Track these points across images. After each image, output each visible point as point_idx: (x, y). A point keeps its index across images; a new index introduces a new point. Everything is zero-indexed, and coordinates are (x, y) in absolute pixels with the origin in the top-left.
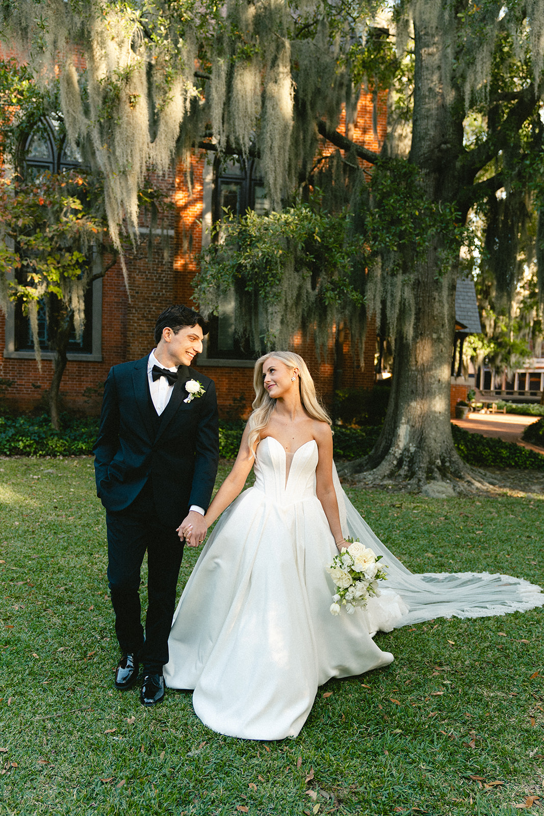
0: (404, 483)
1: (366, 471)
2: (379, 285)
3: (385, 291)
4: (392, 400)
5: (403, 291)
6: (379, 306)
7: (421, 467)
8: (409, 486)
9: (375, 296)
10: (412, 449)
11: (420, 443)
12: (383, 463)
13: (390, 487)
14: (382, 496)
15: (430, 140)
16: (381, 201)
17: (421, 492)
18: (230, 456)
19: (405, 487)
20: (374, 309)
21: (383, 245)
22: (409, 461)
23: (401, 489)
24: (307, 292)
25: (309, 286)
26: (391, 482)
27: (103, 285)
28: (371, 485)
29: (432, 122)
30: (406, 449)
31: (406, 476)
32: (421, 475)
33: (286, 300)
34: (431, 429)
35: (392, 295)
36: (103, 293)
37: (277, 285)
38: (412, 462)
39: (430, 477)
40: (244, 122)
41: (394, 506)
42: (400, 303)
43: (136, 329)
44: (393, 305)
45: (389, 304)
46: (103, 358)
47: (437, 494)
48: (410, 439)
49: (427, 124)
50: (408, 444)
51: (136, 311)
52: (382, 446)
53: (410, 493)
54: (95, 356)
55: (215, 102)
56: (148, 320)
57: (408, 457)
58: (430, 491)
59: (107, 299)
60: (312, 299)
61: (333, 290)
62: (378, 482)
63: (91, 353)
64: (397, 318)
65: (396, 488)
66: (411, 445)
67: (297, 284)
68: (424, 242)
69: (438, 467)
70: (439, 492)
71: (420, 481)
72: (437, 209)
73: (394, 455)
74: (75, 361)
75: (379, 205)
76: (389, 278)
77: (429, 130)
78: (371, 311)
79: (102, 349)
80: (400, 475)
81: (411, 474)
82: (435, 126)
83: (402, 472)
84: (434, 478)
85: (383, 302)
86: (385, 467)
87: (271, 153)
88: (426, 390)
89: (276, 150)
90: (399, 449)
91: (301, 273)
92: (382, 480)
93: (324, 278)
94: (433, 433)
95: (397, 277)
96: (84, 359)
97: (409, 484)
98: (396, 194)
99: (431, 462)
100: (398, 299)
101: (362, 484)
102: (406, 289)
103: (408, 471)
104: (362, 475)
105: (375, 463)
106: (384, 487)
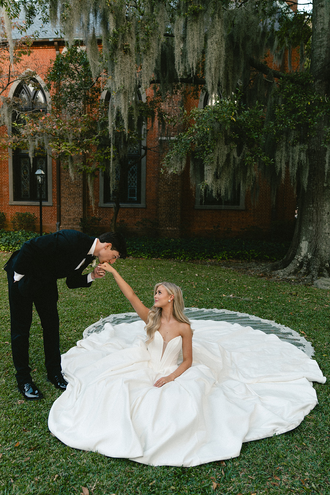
0: (303, 278)
1: (279, 269)
2: (284, 153)
3: (288, 156)
4: (298, 226)
5: (300, 156)
6: (284, 165)
7: (314, 268)
8: (306, 280)
9: (281, 160)
10: (310, 257)
11: (314, 253)
12: (290, 264)
13: (293, 280)
14: (286, 286)
15: (322, 61)
16: (286, 99)
17: (313, 284)
18: (202, 259)
19: (303, 281)
20: (281, 168)
21: (286, 126)
22: (307, 263)
23: (300, 282)
24: (234, 157)
25: (235, 154)
26: (294, 277)
27: (146, 168)
28: (281, 279)
29: (323, 50)
30: (306, 257)
31: (305, 274)
32: (314, 273)
33: (218, 163)
34: (323, 244)
35: (293, 159)
36: (146, 172)
37: (211, 153)
38: (309, 265)
39: (320, 275)
40: (193, 54)
41: (291, 294)
42: (298, 163)
43: (162, 190)
44: (293, 165)
45: (290, 164)
46: (146, 206)
47: (324, 286)
48: (308, 250)
49: (321, 51)
50: (307, 253)
51: (162, 180)
52: (290, 254)
53: (305, 285)
54: (142, 205)
55: (176, 45)
56: (168, 185)
57: (307, 261)
58: (319, 284)
59: (148, 175)
60: (238, 162)
61: (252, 156)
62: (286, 277)
63: (140, 203)
64: (296, 173)
65: (297, 281)
66: (308, 254)
67: (226, 152)
68: (314, 122)
69: (327, 268)
70: (325, 285)
71: (313, 277)
72: (324, 100)
73: (297, 260)
74: (133, 208)
75: (284, 101)
76: (291, 148)
77: (321, 55)
78: (279, 170)
79: (146, 201)
80: (301, 273)
81: (308, 272)
82: (326, 51)
83: (302, 271)
84: (324, 276)
85: (287, 164)
86: (291, 268)
87: (210, 72)
88: (319, 219)
89: (213, 70)
90: (301, 256)
91: (229, 146)
92: (288, 276)
93: (245, 149)
94: (324, 247)
95: (296, 146)
96: (137, 207)
97: (306, 279)
98: (296, 93)
99: (322, 265)
100: (297, 161)
101: (275, 277)
102: (302, 154)
103: (306, 270)
104: (276, 272)
105: (285, 265)
106: (289, 281)
